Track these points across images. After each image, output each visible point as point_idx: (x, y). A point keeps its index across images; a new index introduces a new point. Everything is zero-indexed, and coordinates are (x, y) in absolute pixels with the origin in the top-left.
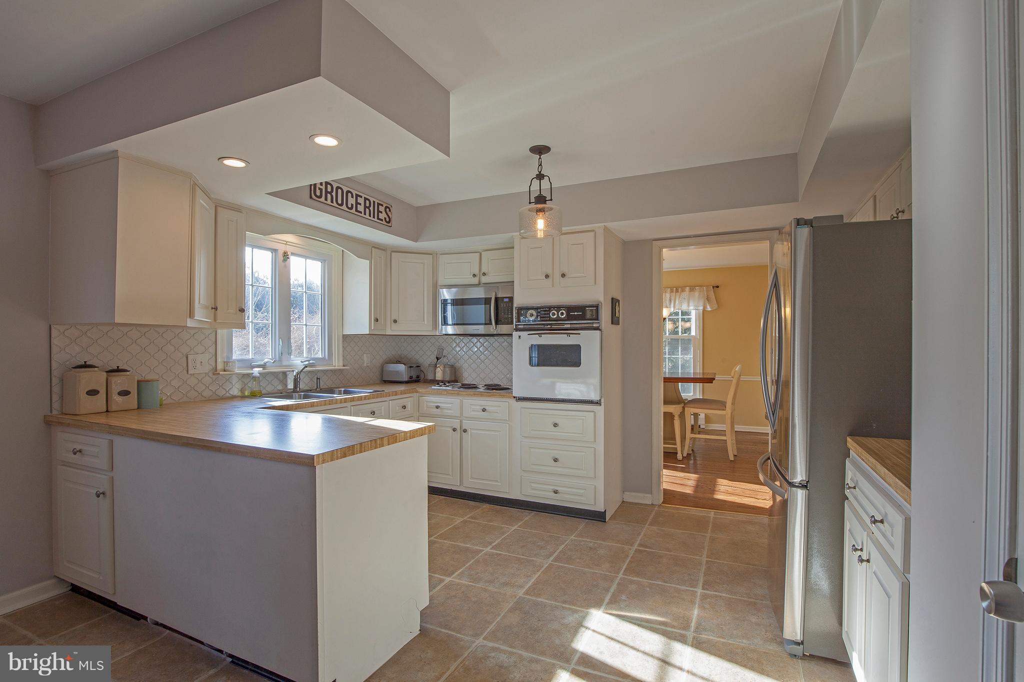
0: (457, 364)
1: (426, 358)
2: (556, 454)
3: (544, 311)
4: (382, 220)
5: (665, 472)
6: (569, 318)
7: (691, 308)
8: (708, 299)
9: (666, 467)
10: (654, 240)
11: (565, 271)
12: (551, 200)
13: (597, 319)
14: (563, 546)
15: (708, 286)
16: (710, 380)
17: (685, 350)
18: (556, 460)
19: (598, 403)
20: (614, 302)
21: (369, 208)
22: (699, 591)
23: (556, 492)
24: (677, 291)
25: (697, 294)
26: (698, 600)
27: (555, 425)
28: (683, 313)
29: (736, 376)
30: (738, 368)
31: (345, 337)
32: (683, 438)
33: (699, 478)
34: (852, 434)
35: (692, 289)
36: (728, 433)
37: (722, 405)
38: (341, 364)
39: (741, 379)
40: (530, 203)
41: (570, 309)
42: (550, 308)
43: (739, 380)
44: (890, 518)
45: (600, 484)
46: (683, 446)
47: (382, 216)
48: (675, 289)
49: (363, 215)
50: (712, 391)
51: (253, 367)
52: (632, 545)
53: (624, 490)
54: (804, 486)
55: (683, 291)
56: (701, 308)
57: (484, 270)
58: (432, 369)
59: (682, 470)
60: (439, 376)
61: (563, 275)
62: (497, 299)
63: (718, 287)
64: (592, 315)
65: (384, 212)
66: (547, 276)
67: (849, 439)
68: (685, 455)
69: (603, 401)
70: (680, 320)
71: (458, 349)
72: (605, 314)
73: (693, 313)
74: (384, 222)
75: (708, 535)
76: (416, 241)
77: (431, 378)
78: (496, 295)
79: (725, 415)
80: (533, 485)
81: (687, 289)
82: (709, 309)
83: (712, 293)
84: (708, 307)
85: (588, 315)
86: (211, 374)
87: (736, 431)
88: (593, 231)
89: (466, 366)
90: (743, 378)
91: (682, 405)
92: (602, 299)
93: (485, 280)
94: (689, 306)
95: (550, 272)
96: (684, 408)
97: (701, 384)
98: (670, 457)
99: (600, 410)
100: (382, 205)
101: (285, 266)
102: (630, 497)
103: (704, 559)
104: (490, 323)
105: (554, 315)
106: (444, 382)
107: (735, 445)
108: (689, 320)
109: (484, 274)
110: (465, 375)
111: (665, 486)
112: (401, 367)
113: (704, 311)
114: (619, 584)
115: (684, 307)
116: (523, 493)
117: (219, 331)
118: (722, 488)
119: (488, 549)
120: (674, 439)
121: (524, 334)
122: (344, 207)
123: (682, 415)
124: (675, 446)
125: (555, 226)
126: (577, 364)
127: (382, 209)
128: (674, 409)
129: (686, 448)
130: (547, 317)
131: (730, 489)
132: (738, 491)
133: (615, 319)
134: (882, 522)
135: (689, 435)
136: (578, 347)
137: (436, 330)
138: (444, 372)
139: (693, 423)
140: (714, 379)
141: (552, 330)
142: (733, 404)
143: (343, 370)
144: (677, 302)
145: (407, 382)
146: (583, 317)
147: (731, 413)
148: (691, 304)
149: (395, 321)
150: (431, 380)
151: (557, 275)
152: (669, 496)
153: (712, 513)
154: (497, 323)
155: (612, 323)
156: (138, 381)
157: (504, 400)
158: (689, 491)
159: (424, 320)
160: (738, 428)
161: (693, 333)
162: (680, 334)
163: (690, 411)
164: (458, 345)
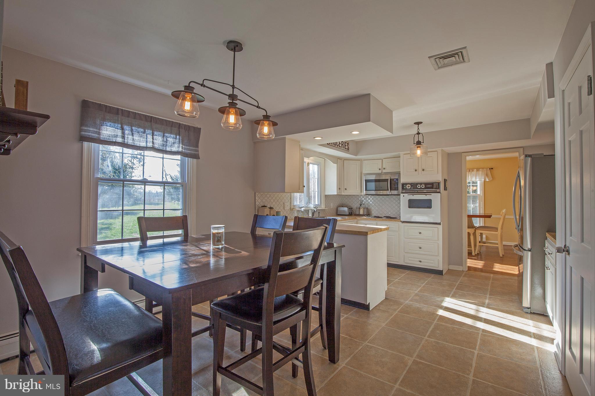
0: (369, 208)
1: (355, 205)
2: (421, 245)
3: (414, 185)
4: (346, 149)
5: (468, 260)
6: (426, 188)
7: (477, 180)
8: (487, 175)
9: (468, 258)
10: (462, 153)
11: (424, 168)
12: (423, 143)
13: (439, 188)
14: (427, 281)
15: (486, 168)
16: (489, 217)
17: (474, 202)
18: (420, 248)
19: (439, 224)
20: (445, 181)
21: (343, 145)
22: (488, 296)
23: (420, 261)
24: (469, 171)
25: (480, 172)
26: (488, 298)
27: (420, 233)
28: (473, 183)
29: (503, 215)
30: (504, 211)
31: (326, 195)
32: (475, 245)
33: (485, 263)
34: (548, 232)
35: (478, 170)
36: (499, 244)
37: (496, 229)
38: (325, 207)
39: (506, 217)
40: (414, 144)
41: (426, 184)
42: (417, 184)
43: (505, 217)
44: (549, 247)
45: (441, 258)
46: (475, 250)
47: (347, 147)
48: (468, 170)
49: (341, 148)
50: (489, 222)
51: (301, 208)
52: (457, 282)
53: (449, 264)
54: (530, 250)
55: (473, 171)
56: (483, 180)
57: (384, 167)
58: (358, 210)
59: (475, 259)
60: (361, 212)
61: (423, 170)
62: (390, 179)
63: (492, 169)
64: (436, 187)
65: (347, 146)
66: (416, 170)
67: (547, 233)
68: (476, 254)
69: (441, 223)
70: (471, 186)
71: (369, 201)
72: (442, 186)
73: (479, 182)
74: (347, 150)
75: (491, 282)
76: (356, 156)
77: (357, 214)
78: (390, 178)
79: (497, 234)
80: (409, 258)
81: (475, 170)
82: (487, 180)
83: (489, 172)
84: (487, 179)
85: (435, 187)
86: (289, 210)
87: (503, 245)
88: (436, 151)
89: (373, 208)
90: (507, 217)
91: (475, 229)
92: (441, 180)
93: (384, 171)
94: (476, 179)
95: (417, 169)
96: (475, 230)
97: (484, 218)
98: (470, 254)
99: (440, 227)
100: (346, 143)
101: (308, 168)
102: (452, 267)
103: (489, 288)
104: (388, 190)
105: (419, 186)
106: (363, 215)
107: (503, 251)
108: (476, 186)
109: (384, 169)
110: (373, 212)
111: (468, 265)
112: (346, 209)
113: (485, 181)
114: (454, 292)
115: (474, 179)
116: (405, 262)
117: (292, 194)
118: (496, 267)
119: (397, 280)
120: (471, 246)
121: (406, 195)
122: (336, 146)
123: (474, 234)
124: (471, 249)
125: (425, 153)
126: (430, 207)
127: (346, 144)
128: (471, 231)
129: (477, 250)
130: (416, 188)
131: (500, 267)
132: (505, 268)
133: (446, 188)
134: (552, 254)
135: (478, 244)
136: (431, 200)
137: (362, 192)
138: (364, 211)
139: (480, 240)
140: (492, 216)
141: (418, 193)
142: (502, 229)
143: (325, 209)
144: (469, 177)
145: (348, 215)
146: (432, 188)
147: (501, 234)
148: (477, 177)
149: (346, 189)
150: (358, 214)
151: (420, 170)
152: (470, 268)
153: (492, 275)
154: (391, 190)
155: (445, 190)
156: (277, 212)
157: (396, 222)
158: (480, 267)
159: (357, 189)
160: (505, 243)
161: (479, 193)
162: (471, 193)
163: (478, 232)
164: (369, 199)
